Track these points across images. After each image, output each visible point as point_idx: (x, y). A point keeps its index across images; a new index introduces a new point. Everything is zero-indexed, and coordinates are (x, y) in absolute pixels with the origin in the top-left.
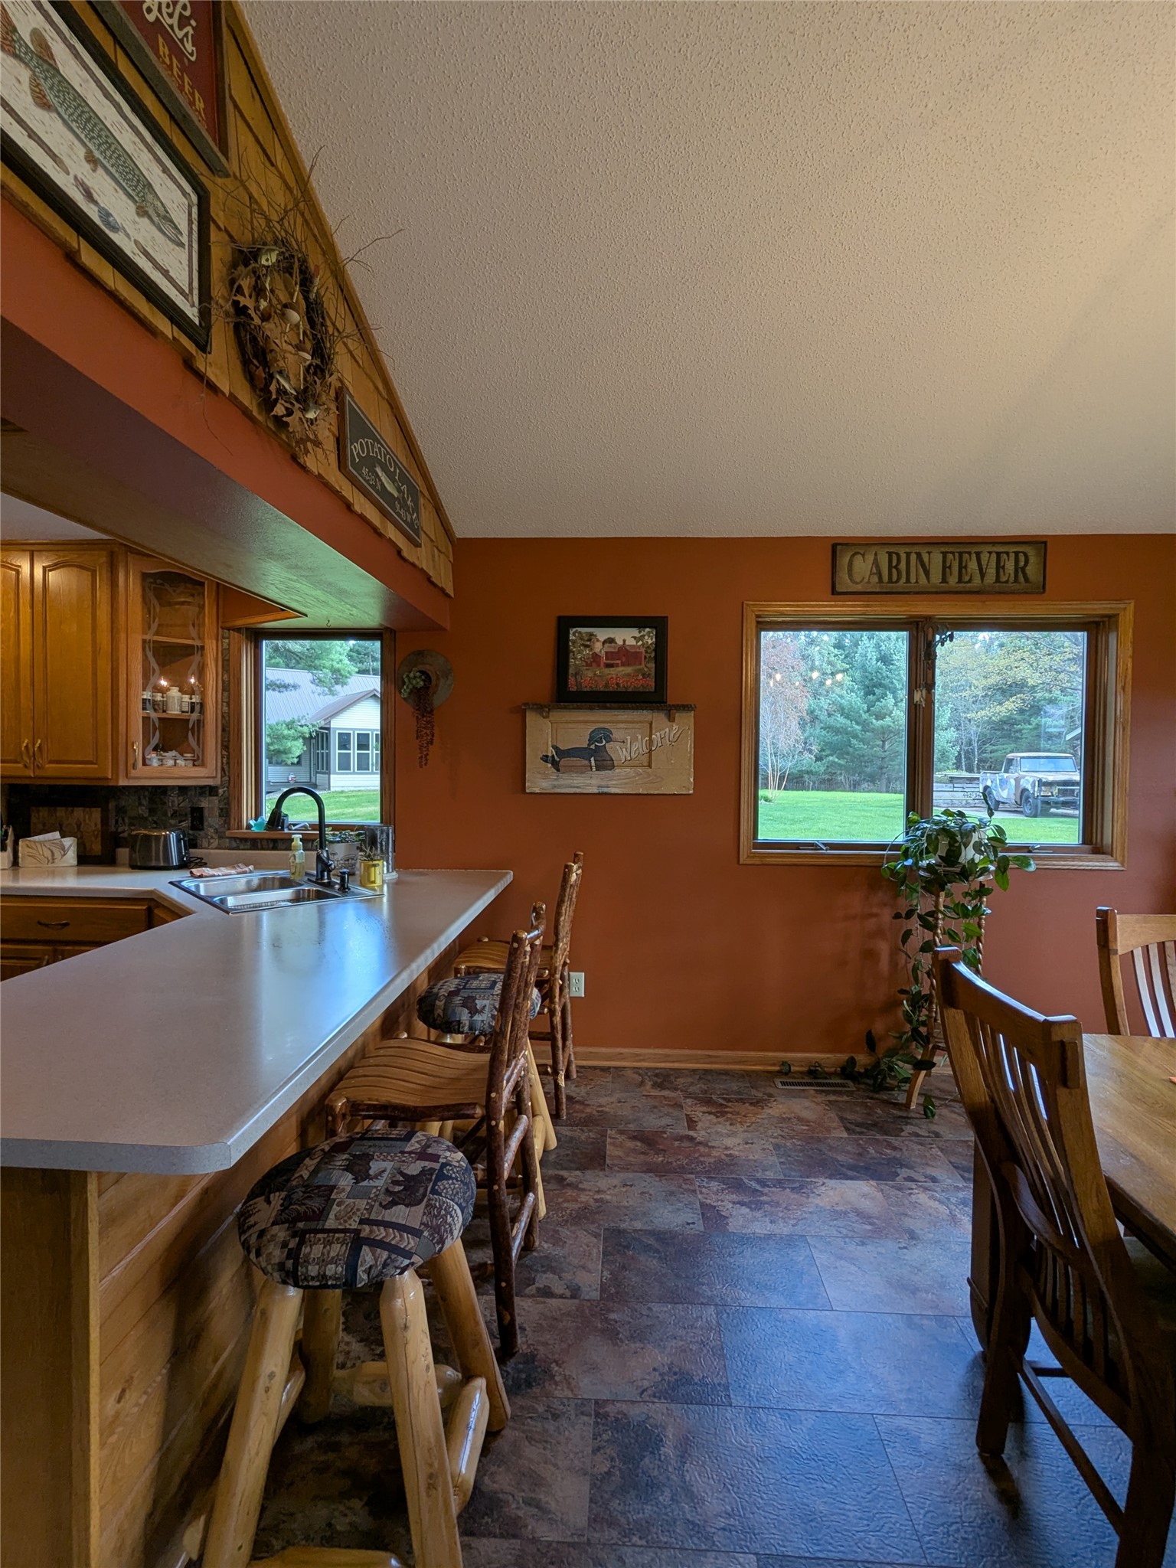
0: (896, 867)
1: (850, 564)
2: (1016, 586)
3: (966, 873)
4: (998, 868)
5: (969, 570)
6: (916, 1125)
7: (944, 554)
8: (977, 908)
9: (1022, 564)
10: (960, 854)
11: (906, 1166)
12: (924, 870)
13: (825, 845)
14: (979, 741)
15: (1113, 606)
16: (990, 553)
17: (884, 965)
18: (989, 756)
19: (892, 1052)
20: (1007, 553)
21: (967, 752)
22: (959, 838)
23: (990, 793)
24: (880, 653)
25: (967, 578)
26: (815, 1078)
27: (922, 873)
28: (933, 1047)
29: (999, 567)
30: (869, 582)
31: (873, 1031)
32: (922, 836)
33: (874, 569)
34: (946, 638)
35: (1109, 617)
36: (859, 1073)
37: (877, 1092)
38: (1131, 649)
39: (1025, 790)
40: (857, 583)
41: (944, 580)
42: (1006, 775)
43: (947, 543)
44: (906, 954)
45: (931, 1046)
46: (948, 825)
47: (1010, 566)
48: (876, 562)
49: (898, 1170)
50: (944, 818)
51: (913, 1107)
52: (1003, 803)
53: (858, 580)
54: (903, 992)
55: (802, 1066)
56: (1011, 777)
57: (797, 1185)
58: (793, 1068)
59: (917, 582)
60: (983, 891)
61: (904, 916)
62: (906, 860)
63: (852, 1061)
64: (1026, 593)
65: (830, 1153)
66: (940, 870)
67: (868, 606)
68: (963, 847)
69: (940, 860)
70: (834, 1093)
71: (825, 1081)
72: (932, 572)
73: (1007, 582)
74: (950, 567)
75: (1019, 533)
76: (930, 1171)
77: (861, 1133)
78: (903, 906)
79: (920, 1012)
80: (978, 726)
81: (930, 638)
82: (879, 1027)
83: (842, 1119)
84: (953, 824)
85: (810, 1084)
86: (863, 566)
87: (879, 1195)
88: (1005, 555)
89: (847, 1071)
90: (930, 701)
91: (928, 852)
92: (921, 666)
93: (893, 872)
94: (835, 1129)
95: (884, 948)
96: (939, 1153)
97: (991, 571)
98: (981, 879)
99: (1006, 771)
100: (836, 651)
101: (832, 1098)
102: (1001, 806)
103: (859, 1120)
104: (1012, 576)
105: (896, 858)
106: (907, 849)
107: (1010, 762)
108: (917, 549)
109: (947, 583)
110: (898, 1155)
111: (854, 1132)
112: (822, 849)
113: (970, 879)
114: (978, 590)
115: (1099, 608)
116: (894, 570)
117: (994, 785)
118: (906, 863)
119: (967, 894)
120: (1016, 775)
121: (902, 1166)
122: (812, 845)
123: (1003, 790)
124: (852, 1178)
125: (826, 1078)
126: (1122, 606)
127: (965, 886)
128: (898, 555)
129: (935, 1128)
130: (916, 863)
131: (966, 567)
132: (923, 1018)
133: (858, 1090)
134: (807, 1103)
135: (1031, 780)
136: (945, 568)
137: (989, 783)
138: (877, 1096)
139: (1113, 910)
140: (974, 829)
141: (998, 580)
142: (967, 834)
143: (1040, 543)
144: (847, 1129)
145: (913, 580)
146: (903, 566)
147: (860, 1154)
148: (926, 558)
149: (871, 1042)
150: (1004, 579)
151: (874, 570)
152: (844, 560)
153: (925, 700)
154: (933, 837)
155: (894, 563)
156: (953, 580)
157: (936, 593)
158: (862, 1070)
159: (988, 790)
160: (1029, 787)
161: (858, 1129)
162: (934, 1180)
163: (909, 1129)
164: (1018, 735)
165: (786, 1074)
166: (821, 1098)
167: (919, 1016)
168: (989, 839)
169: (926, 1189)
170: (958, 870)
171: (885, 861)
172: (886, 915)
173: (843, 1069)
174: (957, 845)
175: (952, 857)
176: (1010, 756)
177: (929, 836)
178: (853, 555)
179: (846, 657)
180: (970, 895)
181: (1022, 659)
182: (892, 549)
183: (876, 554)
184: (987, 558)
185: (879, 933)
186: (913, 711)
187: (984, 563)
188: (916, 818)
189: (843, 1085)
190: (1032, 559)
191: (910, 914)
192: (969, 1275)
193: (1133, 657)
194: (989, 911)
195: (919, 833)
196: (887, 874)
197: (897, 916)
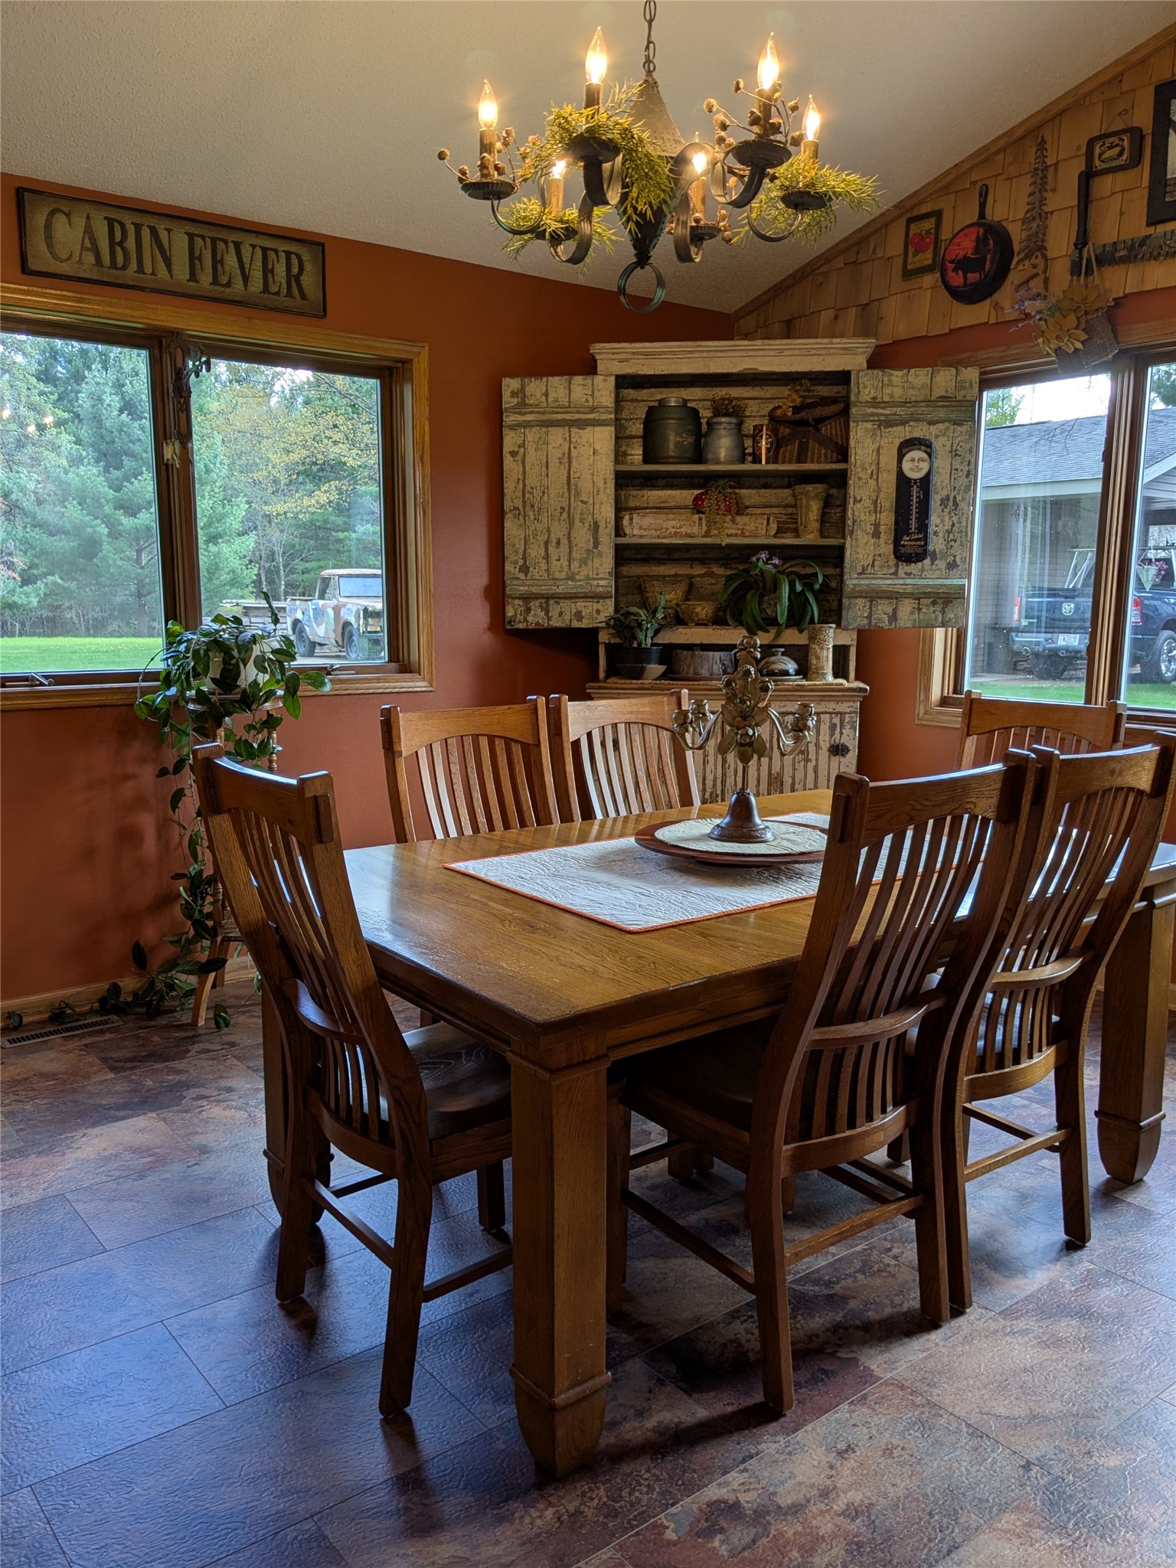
0: (154, 701)
1: (48, 226)
2: (289, 303)
3: (249, 699)
4: (287, 690)
5: (227, 268)
6: (207, 1041)
7: (191, 237)
8: (264, 745)
9: (295, 270)
10: (238, 675)
11: (194, 1086)
12: (195, 701)
13: (46, 677)
14: (284, 553)
15: (408, 348)
16: (253, 246)
17: (150, 846)
18: (300, 578)
19: (171, 965)
20: (276, 251)
21: (269, 572)
22: (235, 653)
23: (302, 631)
24: (123, 398)
25: (224, 280)
26: (63, 1023)
27: (191, 706)
28: (222, 941)
29: (268, 271)
30: (80, 261)
31: (141, 942)
32: (187, 650)
33: (87, 241)
34: (201, 364)
35: (403, 362)
36: (127, 1003)
37: (150, 1019)
38: (427, 408)
39: (347, 624)
40: (62, 261)
41: (193, 277)
42: (321, 602)
43: (193, 220)
44: (179, 824)
45: (219, 939)
46: (221, 636)
47: (280, 270)
48: (89, 231)
49: (184, 1093)
50: (216, 626)
51: (201, 1023)
52: (320, 645)
53: (64, 256)
54: (178, 876)
55: (40, 1012)
56: (328, 604)
57: (46, 1146)
58: (25, 1020)
59: (153, 273)
60: (271, 722)
61: (171, 771)
62: (169, 689)
63: (115, 989)
64: (302, 314)
65: (91, 1101)
66: (214, 698)
67: (81, 300)
68: (242, 666)
69: (213, 686)
70: (91, 1034)
71: (81, 1023)
72: (174, 260)
73: (278, 293)
74: (200, 258)
75: (290, 225)
76: (224, 1083)
77: (131, 1069)
78: (170, 759)
79: (203, 899)
80: (282, 531)
81: (179, 364)
82: (149, 933)
83: (105, 1060)
84: (226, 636)
85: (56, 1032)
86: (69, 233)
87: (161, 1125)
88: (273, 253)
89: (110, 1004)
90: (187, 460)
91: (196, 675)
92: (170, 407)
93: (153, 710)
94: (95, 1073)
95: (147, 822)
96: (236, 1062)
97: (257, 274)
98: (268, 705)
99: (322, 597)
100: (41, 386)
101: (89, 1040)
102: (318, 650)
103: (130, 1055)
104: (284, 286)
105: (153, 690)
106: (169, 674)
107: (326, 581)
108: (153, 221)
109: (197, 281)
110: (184, 1077)
111: (124, 1069)
112: (42, 684)
113: (254, 707)
114: (239, 299)
115: (393, 349)
116: (118, 249)
117: (306, 617)
118: (168, 693)
119: (251, 727)
120: (334, 602)
121: (188, 1087)
122: (26, 679)
123: (319, 625)
124: (123, 1118)
125: (78, 1020)
126: (415, 349)
127: (246, 717)
128: (122, 225)
129: (227, 1039)
130: (182, 692)
131: (222, 262)
132: (208, 909)
133: (126, 1022)
134: (51, 1054)
135: (354, 609)
136: (194, 258)
137: (299, 616)
138: (153, 1023)
139: (396, 707)
140: (254, 639)
141: (266, 289)
142: (246, 647)
143: (317, 244)
144: (113, 1069)
145: (148, 269)
146: (131, 243)
147: (134, 1091)
148: (164, 236)
149: (139, 957)
150: (274, 289)
151: (88, 244)
152: (38, 218)
153: (180, 458)
154: (202, 652)
155: (118, 237)
156: (206, 278)
157: (184, 295)
158: (130, 999)
159: (299, 625)
160: (352, 620)
161: (129, 1065)
162: (230, 1090)
163: (197, 1047)
164: (339, 546)
165: (16, 1029)
166: (71, 1045)
167: (202, 906)
168: (274, 652)
169: (219, 1101)
170: (236, 696)
171: (138, 694)
172: (147, 775)
173: (103, 1001)
174: (234, 661)
175: (228, 679)
176: (326, 573)
177: (196, 653)
178: (52, 213)
179: (60, 398)
180: (254, 728)
181: (335, 426)
182: (114, 214)
183: (88, 218)
184: (249, 254)
185: (140, 802)
186: (164, 474)
187: (246, 260)
188: (177, 628)
189: (102, 1023)
190: (308, 267)
191: (179, 767)
192: (265, 1146)
193: (430, 419)
194: (280, 749)
195: (182, 648)
196: (142, 714)
197: (163, 772)
